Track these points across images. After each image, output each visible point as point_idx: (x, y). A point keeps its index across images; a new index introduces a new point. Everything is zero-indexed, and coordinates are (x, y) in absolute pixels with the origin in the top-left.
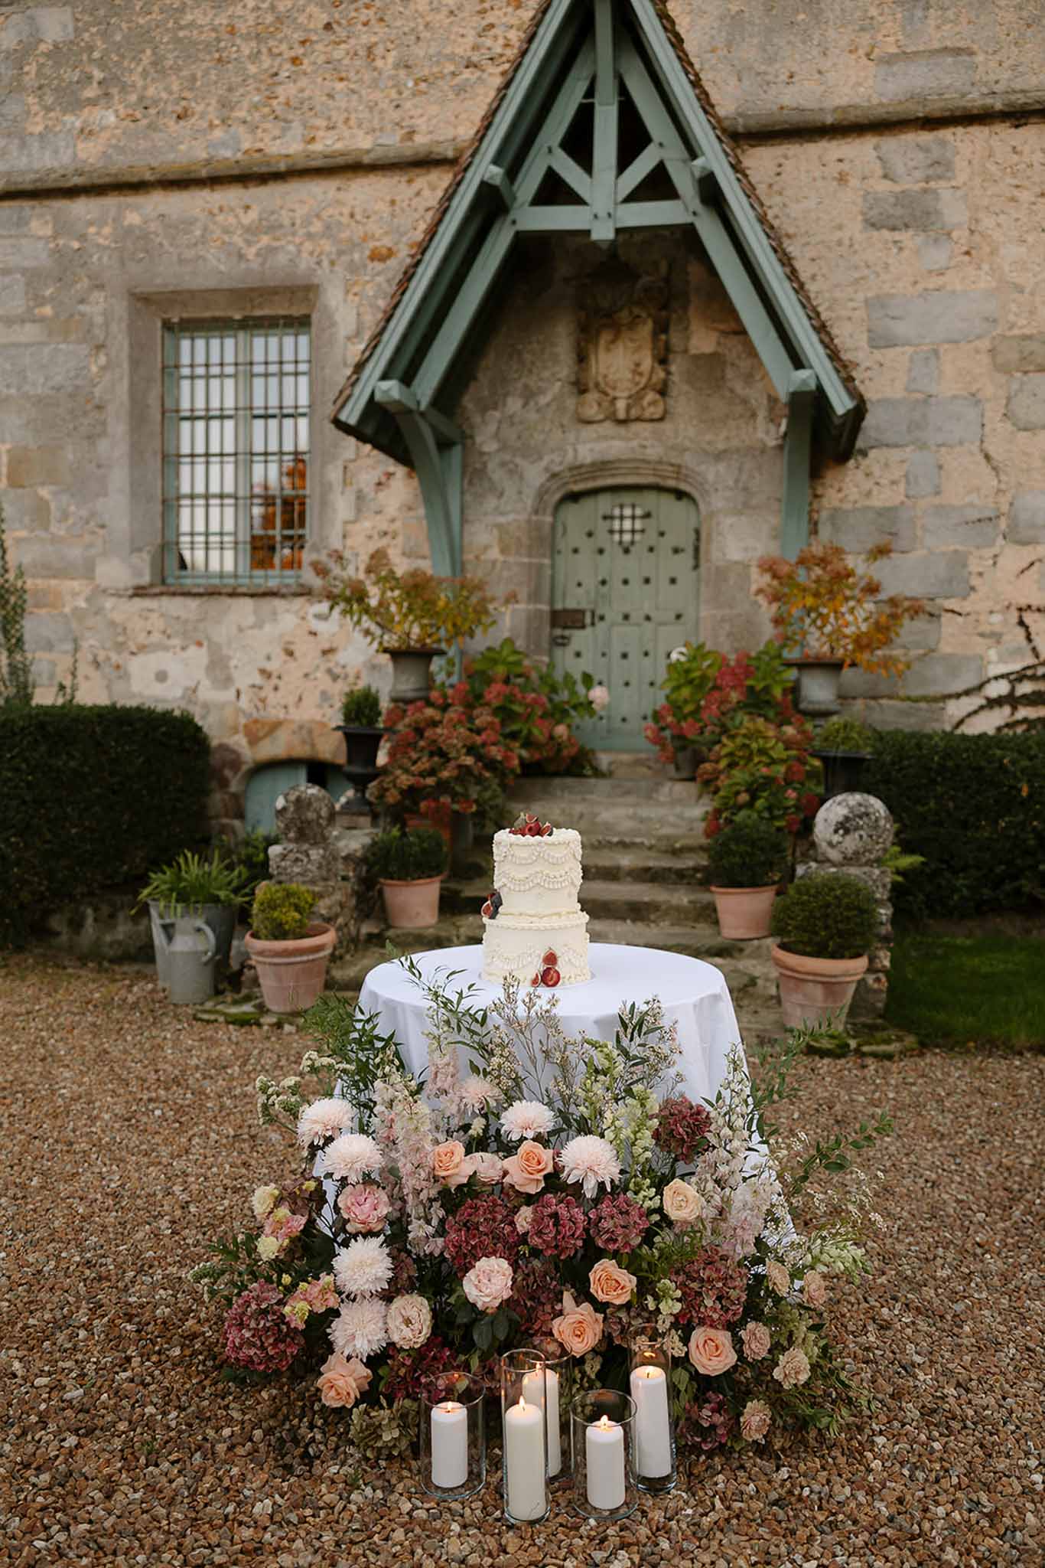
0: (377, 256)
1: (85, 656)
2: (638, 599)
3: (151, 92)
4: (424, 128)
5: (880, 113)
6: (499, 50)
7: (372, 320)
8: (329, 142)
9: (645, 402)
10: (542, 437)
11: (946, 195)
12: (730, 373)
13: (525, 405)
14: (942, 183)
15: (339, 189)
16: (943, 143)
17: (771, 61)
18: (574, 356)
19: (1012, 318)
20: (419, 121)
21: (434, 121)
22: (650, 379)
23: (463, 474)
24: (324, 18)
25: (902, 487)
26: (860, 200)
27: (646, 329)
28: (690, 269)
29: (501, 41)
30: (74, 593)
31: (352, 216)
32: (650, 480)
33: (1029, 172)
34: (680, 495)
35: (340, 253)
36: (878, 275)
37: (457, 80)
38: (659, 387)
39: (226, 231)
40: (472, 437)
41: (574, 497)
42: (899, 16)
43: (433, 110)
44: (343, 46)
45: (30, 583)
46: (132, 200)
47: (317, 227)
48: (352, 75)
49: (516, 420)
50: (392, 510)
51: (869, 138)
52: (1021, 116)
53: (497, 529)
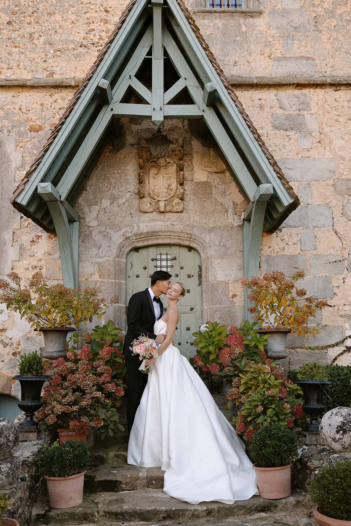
0: (32, 129)
4: (59, 71)
5: (277, 81)
6: (97, 40)
7: (30, 160)
8: (9, 75)
9: (174, 203)
10: (121, 219)
11: (308, 117)
12: (214, 190)
13: (111, 204)
14: (306, 112)
15: (13, 96)
16: (305, 95)
17: (226, 55)
18: (137, 181)
19: (341, 171)
20: (56, 69)
21: (64, 69)
22: (175, 193)
23: (79, 237)
24: (8, 19)
25: (299, 245)
26: (270, 117)
27: (173, 169)
28: (192, 143)
29: (98, 37)
31: (20, 110)
32: (176, 241)
33: (343, 110)
34: (190, 249)
35: (13, 127)
36: (280, 150)
37: (75, 52)
38: (181, 196)
40: (84, 219)
41: (137, 249)
42: (281, 42)
43: (64, 64)
44: (16, 32)
48: (21, 45)
49: (107, 211)
50: (39, 255)
51: (273, 92)
52: (338, 86)
53: (96, 265)
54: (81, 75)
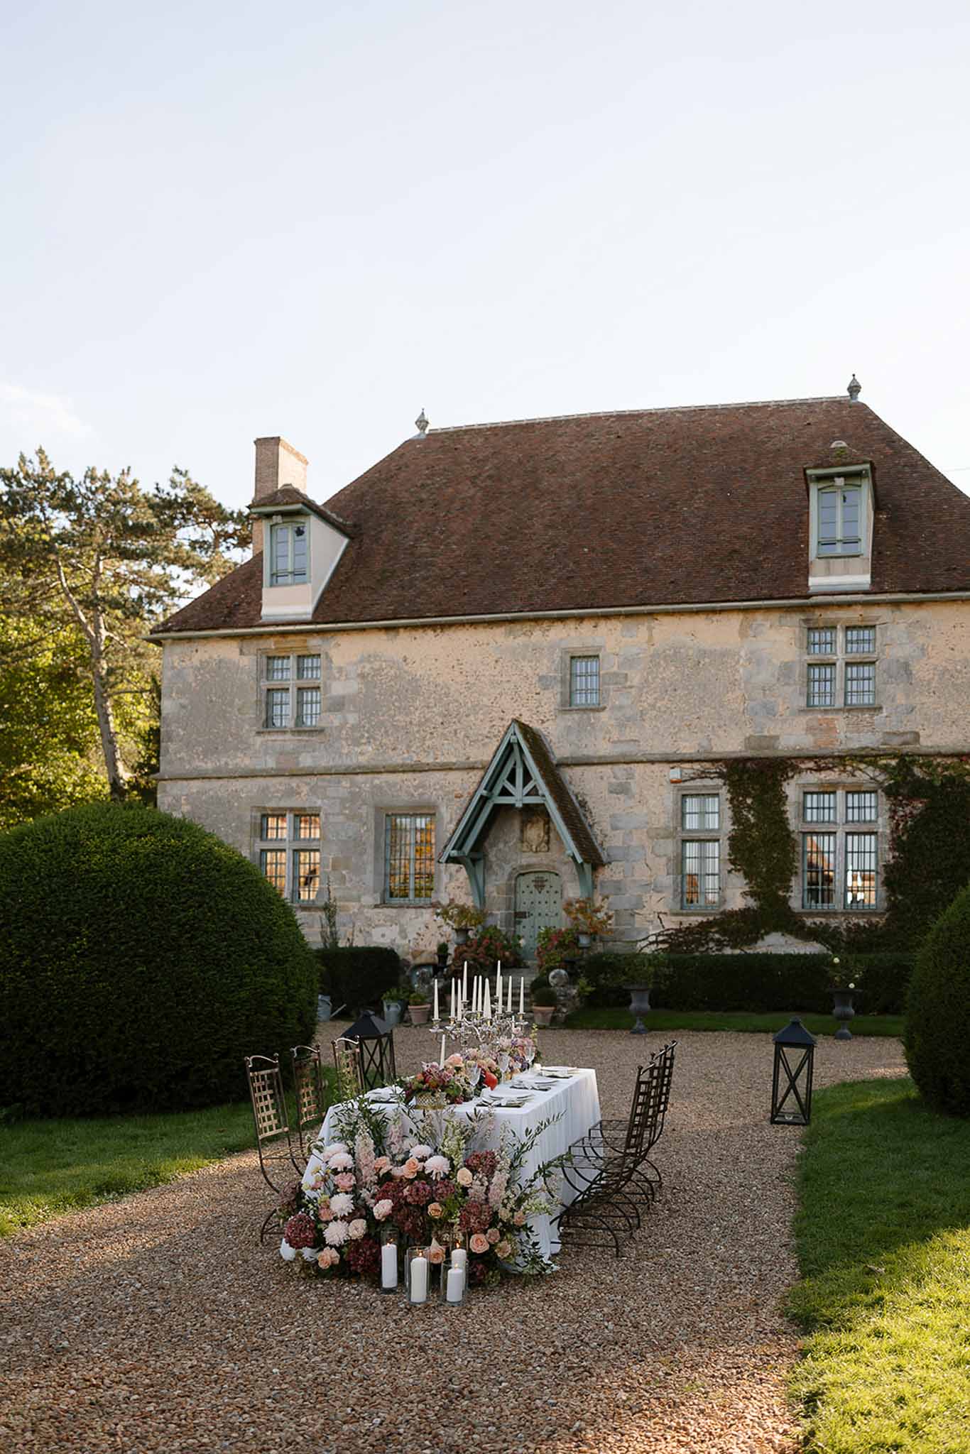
0: (456, 797)
1: (357, 929)
2: (543, 908)
3: (384, 741)
4: (473, 756)
5: (611, 759)
7: (456, 817)
8: (442, 759)
9: (542, 846)
10: (510, 856)
11: (632, 785)
13: (505, 846)
14: (632, 780)
15: (445, 774)
16: (631, 769)
17: (579, 741)
19: (653, 822)
20: (471, 755)
21: (476, 755)
22: (543, 839)
23: (484, 869)
25: (622, 874)
26: (607, 784)
27: (541, 824)
30: (353, 907)
31: (449, 784)
34: (557, 875)
35: (445, 795)
36: (612, 808)
37: (483, 742)
38: (547, 841)
39: (408, 787)
40: (486, 856)
41: (523, 874)
42: (617, 730)
43: (476, 751)
44: (447, 730)
45: (338, 904)
46: (376, 775)
47: (438, 787)
48: (449, 738)
49: (502, 850)
50: (462, 879)
51: (610, 766)
52: (653, 762)
53: (495, 886)
54: (487, 758)
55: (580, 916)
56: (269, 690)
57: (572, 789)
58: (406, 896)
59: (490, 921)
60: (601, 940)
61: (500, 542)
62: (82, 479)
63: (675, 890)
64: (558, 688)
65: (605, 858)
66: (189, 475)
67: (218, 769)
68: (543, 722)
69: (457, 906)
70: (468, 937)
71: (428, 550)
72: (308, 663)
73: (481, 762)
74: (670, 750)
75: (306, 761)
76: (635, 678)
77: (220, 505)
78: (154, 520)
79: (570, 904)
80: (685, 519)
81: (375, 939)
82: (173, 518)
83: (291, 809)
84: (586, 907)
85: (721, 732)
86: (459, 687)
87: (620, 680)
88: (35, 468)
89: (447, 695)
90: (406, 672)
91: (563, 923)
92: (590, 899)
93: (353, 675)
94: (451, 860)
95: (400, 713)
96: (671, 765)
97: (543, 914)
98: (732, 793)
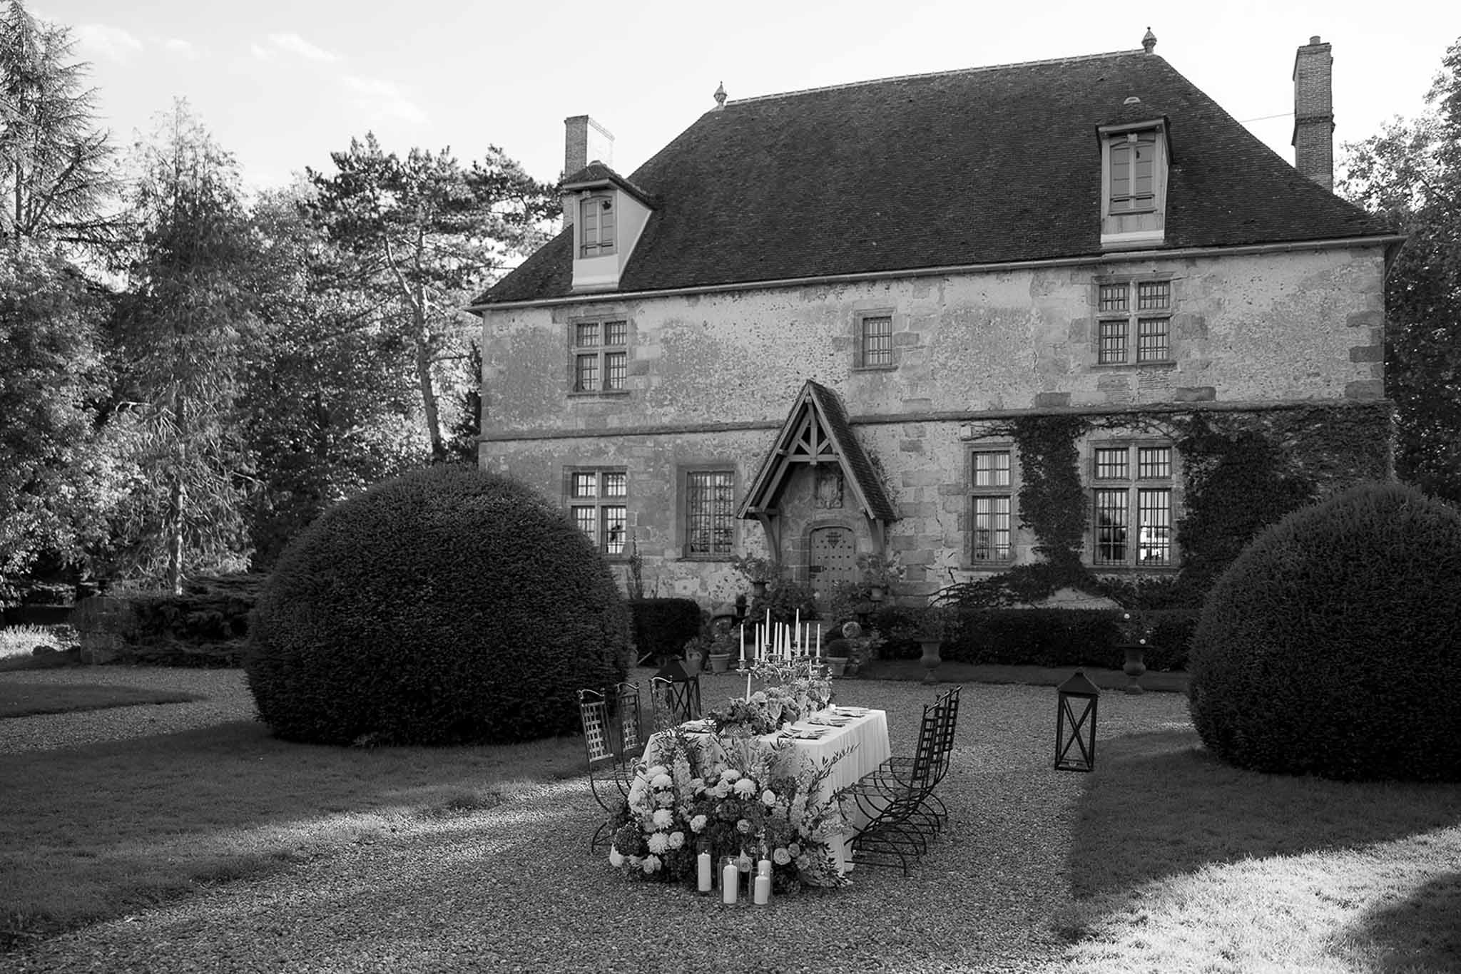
0: (754, 455)
1: (660, 581)
2: (837, 563)
3: (685, 403)
4: (769, 416)
5: (903, 418)
7: (754, 475)
8: (740, 419)
9: (836, 502)
10: (805, 512)
11: (924, 442)
13: (799, 502)
14: (923, 438)
15: (743, 434)
16: (922, 426)
17: (872, 400)
19: (944, 479)
20: (768, 414)
21: (772, 416)
22: (837, 495)
23: (779, 526)
25: (914, 529)
26: (899, 442)
27: (835, 481)
29: (792, 391)
30: (658, 561)
31: (747, 442)
33: (948, 436)
34: (850, 530)
35: (743, 454)
36: (904, 465)
37: (779, 402)
38: (840, 498)
39: (708, 446)
40: (782, 513)
41: (817, 530)
42: (909, 389)
43: (772, 411)
44: (745, 391)
45: (643, 557)
46: (678, 435)
47: (736, 446)
48: (747, 399)
49: (797, 507)
50: (759, 535)
51: (901, 425)
52: (943, 420)
53: (791, 542)
54: (783, 417)
55: (873, 571)
56: (579, 356)
57: (865, 447)
58: (706, 550)
59: (786, 575)
60: (893, 594)
61: (795, 209)
62: (407, 160)
63: (966, 546)
64: (851, 350)
65: (896, 513)
66: (504, 152)
67: (531, 432)
68: (837, 382)
69: (754, 561)
70: (765, 591)
71: (727, 219)
72: (615, 329)
73: (778, 422)
74: (962, 408)
75: (613, 422)
76: (927, 339)
77: (531, 179)
78: (471, 196)
79: (862, 559)
80: (975, 180)
81: (677, 591)
82: (489, 193)
83: (600, 468)
84: (878, 561)
85: (1011, 390)
86: (756, 349)
87: (911, 340)
88: (365, 151)
89: (745, 357)
90: (706, 337)
91: (856, 577)
92: (882, 554)
93: (657, 340)
94: (750, 516)
95: (701, 376)
96: (962, 423)
97: (837, 569)
98: (1023, 450)
